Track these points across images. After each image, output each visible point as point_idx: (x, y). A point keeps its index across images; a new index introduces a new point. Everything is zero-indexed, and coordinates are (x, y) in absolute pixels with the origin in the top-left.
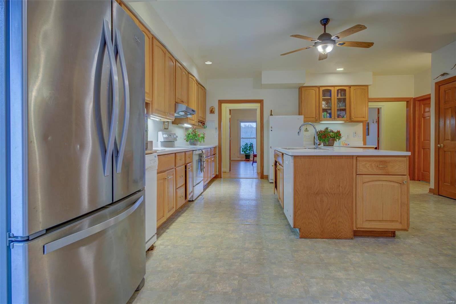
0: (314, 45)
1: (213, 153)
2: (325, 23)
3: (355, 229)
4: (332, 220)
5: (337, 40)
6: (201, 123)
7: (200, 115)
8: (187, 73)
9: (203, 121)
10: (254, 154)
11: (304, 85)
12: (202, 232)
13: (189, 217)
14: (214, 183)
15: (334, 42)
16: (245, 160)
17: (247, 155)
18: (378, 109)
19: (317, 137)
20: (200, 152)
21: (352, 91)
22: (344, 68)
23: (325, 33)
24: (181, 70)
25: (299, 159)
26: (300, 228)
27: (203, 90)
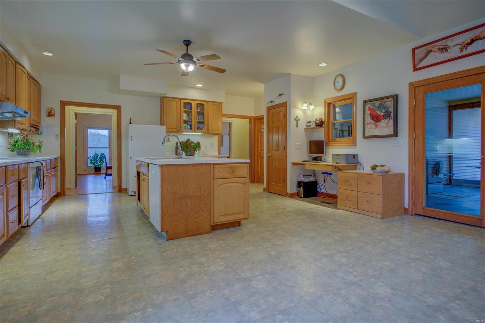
0: (178, 61)
1: (53, 166)
2: (187, 44)
3: (213, 224)
4: (195, 219)
5: (197, 62)
6: (34, 127)
7: (33, 118)
8: (14, 62)
9: (37, 126)
10: (108, 166)
11: (166, 96)
12: (53, 256)
13: (27, 245)
14: (55, 202)
15: (195, 63)
16: (94, 174)
17: (96, 168)
18: (230, 124)
19: (181, 147)
20: (39, 165)
21: (209, 106)
22: (203, 85)
23: (187, 53)
24: (6, 57)
25: (166, 168)
26: (167, 231)
27: (36, 86)
